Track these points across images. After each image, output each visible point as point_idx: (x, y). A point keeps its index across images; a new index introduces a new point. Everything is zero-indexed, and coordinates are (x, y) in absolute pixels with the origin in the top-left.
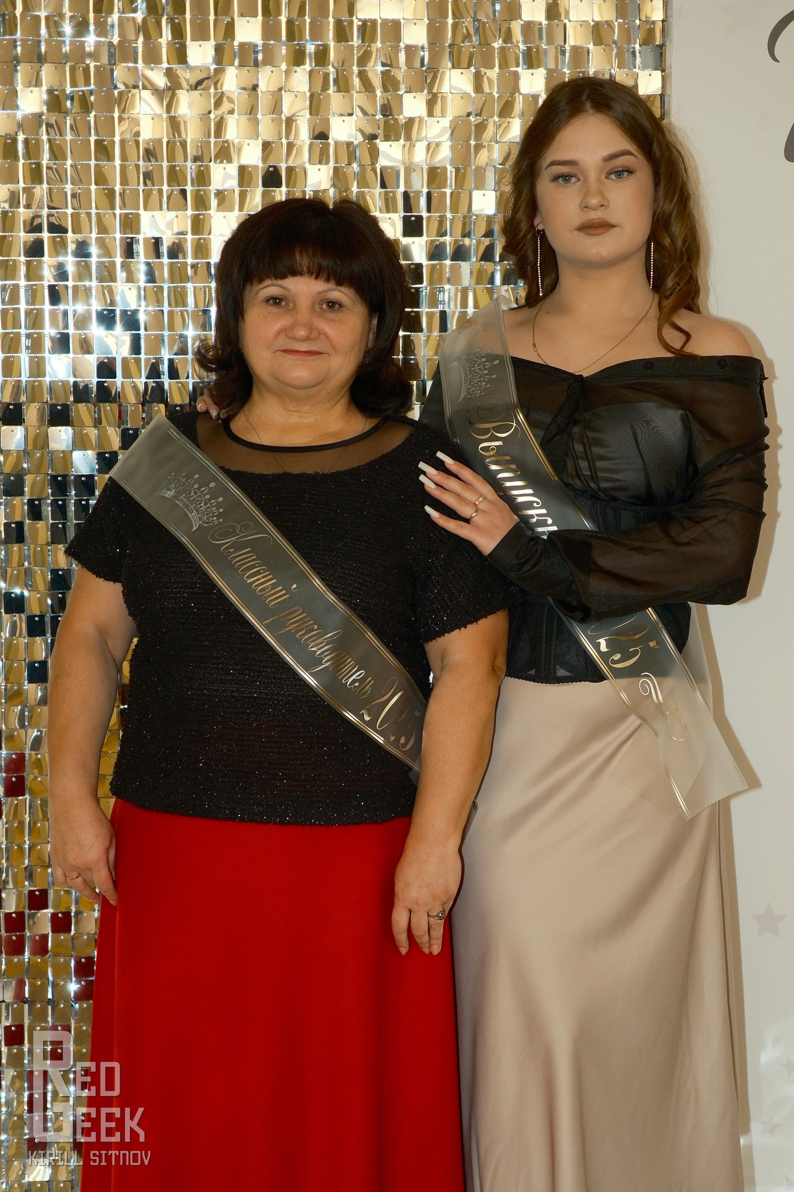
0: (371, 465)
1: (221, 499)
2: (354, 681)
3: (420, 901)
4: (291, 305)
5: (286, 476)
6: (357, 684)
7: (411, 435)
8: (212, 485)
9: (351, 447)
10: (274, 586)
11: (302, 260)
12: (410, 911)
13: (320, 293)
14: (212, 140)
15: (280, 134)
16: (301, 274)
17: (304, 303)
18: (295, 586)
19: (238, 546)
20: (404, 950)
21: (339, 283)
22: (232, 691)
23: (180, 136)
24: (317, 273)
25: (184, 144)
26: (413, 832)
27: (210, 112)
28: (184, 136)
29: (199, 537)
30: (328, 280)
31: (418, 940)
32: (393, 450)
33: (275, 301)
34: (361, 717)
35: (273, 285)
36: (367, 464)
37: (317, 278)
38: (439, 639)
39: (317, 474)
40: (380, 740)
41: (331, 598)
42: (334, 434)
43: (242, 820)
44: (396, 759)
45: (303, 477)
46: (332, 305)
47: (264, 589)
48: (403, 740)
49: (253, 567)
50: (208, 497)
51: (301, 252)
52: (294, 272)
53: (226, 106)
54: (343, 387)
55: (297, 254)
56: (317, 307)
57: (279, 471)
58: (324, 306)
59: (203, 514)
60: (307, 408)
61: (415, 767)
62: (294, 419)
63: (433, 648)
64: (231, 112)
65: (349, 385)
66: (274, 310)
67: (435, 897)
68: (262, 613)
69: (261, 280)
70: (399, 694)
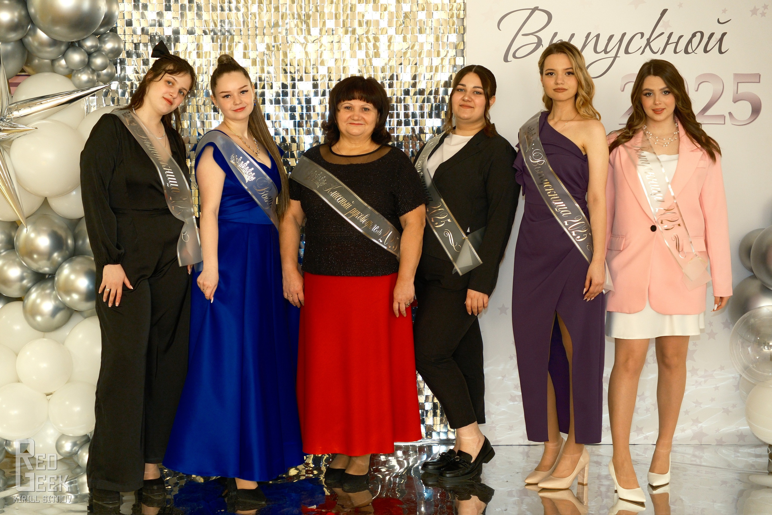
0: (378, 160)
1: (325, 177)
2: (376, 230)
3: (402, 299)
4: (353, 109)
5: (351, 165)
6: (377, 231)
7: (391, 150)
8: (321, 173)
9: (372, 155)
10: (346, 203)
11: (356, 94)
12: (399, 303)
13: (362, 106)
14: (319, 59)
15: (341, 56)
16: (356, 99)
17: (357, 109)
18: (353, 202)
19: (333, 191)
20: (398, 316)
21: (367, 102)
22: (338, 235)
23: (308, 57)
24: (361, 99)
25: (310, 60)
26: (399, 278)
27: (318, 50)
28: (310, 58)
29: (320, 190)
30: (364, 101)
31: (402, 313)
32: (385, 155)
33: (347, 108)
34: (379, 241)
35: (347, 103)
36: (377, 160)
37: (361, 100)
38: (404, 215)
39: (361, 164)
40: (386, 248)
41: (366, 204)
42: (366, 151)
43: (344, 276)
44: (391, 253)
45: (357, 165)
46: (366, 109)
47: (343, 204)
48: (393, 247)
49: (339, 197)
50: (321, 177)
51: (356, 92)
52: (354, 98)
53: (323, 48)
54: (369, 135)
55: (355, 93)
56: (361, 110)
57: (349, 163)
58: (363, 110)
59: (320, 182)
60: (357, 142)
61: (398, 255)
62: (354, 146)
63: (402, 218)
64: (325, 50)
65: (371, 135)
66: (347, 110)
67: (407, 299)
68: (344, 211)
69: (344, 101)
70: (392, 232)
